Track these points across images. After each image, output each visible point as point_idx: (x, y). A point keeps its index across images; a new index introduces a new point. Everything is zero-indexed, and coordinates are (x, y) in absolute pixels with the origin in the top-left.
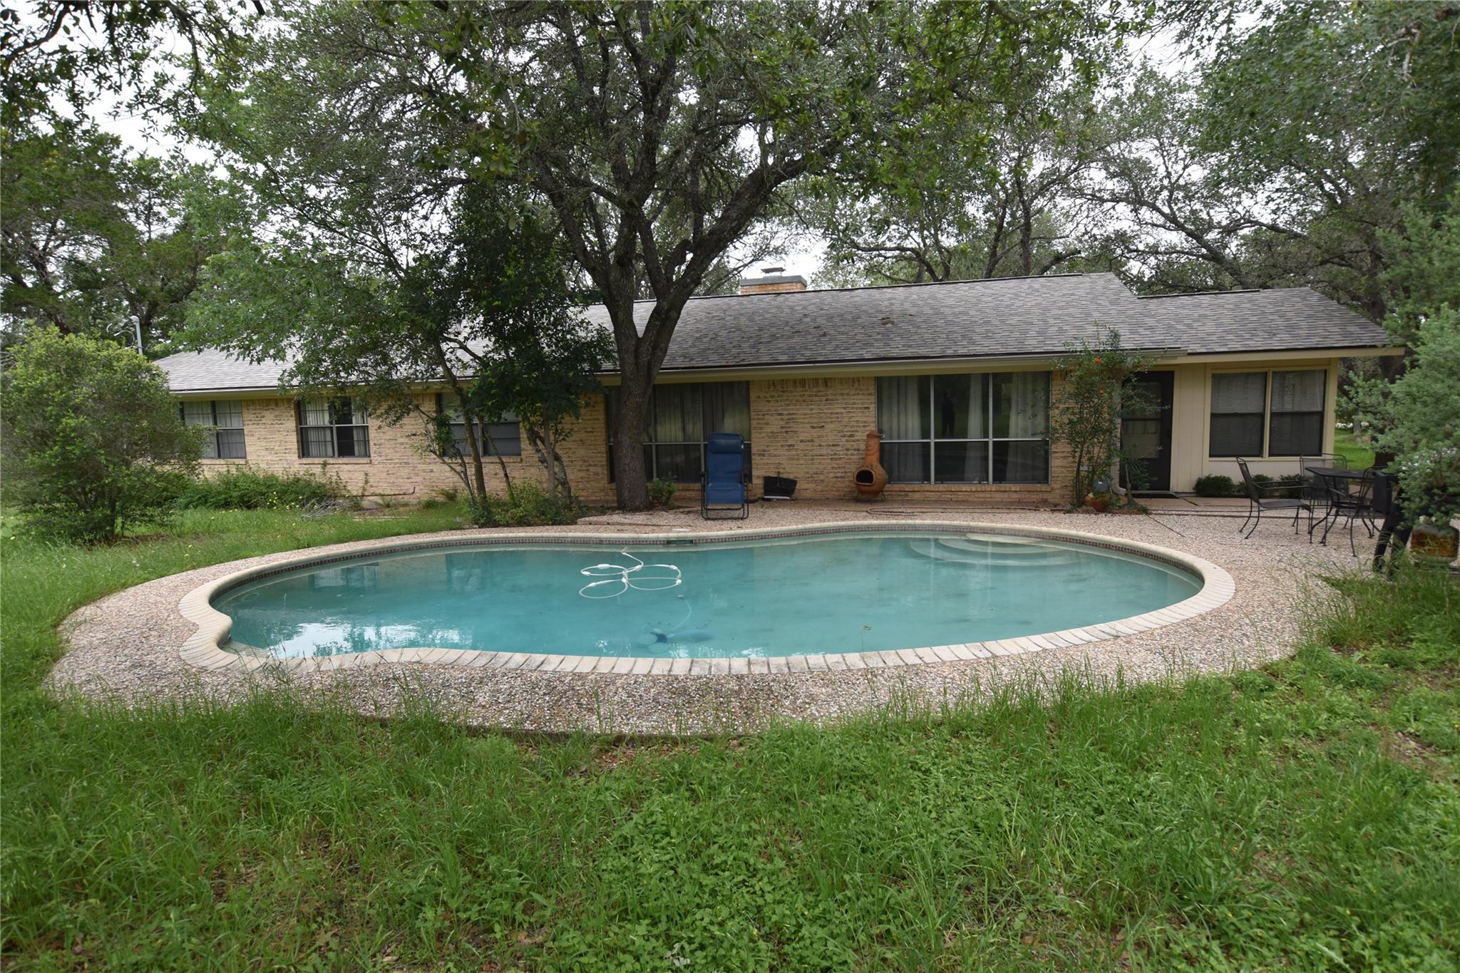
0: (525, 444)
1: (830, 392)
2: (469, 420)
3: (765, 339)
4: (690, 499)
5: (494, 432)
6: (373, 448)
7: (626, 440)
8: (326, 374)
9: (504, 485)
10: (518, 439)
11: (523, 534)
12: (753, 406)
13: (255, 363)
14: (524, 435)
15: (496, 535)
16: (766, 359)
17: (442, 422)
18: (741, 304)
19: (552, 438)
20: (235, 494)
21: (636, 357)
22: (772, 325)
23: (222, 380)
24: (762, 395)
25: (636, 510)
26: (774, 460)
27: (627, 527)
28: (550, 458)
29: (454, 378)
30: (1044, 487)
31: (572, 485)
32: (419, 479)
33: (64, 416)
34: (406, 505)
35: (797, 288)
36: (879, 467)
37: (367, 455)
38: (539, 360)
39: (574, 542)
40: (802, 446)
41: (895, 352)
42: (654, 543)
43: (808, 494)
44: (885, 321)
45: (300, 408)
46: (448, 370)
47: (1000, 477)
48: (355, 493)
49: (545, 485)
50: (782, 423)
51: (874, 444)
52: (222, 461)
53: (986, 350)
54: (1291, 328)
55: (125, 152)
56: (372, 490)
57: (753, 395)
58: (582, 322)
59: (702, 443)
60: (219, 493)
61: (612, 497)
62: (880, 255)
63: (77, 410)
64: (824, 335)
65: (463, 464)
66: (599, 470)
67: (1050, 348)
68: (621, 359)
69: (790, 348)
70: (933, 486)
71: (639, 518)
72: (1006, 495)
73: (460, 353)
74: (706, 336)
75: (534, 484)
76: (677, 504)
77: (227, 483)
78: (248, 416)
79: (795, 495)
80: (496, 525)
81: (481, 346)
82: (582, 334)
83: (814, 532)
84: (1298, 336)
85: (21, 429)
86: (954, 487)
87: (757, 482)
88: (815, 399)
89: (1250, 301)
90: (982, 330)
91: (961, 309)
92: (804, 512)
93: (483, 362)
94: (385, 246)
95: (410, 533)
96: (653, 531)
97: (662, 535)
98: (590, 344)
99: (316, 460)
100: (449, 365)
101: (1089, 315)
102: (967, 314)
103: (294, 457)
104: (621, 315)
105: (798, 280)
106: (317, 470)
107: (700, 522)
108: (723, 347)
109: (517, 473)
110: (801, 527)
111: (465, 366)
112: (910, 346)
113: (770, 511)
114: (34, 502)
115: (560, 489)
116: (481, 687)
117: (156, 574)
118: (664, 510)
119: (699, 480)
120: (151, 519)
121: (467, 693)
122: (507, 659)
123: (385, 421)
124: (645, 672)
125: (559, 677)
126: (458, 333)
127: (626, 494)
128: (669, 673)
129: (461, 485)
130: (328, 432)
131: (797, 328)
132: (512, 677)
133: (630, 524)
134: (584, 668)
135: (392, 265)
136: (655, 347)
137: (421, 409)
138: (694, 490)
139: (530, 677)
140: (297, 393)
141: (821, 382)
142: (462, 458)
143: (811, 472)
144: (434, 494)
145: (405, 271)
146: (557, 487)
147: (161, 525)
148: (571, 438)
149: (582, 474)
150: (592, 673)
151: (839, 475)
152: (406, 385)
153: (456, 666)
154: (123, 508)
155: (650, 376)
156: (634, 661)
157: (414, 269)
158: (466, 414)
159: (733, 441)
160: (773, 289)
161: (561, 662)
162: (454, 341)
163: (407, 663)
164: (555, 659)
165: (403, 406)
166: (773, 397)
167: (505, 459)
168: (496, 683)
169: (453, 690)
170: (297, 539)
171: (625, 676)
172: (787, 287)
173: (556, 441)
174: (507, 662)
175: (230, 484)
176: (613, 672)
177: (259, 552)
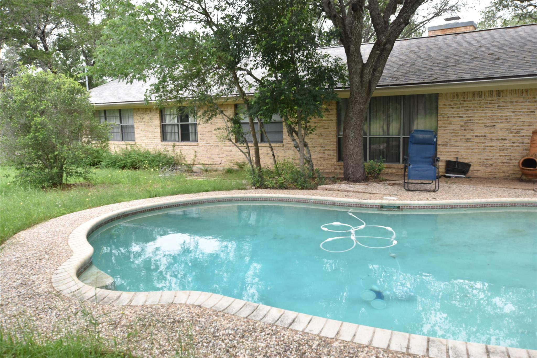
0: (286, 135)
1: (502, 100)
2: (252, 120)
3: (451, 63)
4: (392, 174)
5: (268, 128)
6: (199, 137)
7: (351, 134)
8: (171, 92)
9: (272, 161)
10: (282, 132)
11: (282, 195)
12: (440, 111)
13: (129, 84)
14: (285, 130)
15: (265, 195)
16: (453, 77)
17: (236, 121)
18: (430, 42)
19: (303, 132)
20: (129, 161)
21: (362, 77)
22: (455, 54)
23: (124, 98)
24: (447, 103)
25: (356, 181)
26: (454, 149)
27: (351, 194)
28: (301, 145)
29: (244, 94)
31: (314, 162)
32: (224, 155)
33: (35, 116)
34: (216, 170)
35: (471, 29)
37: (196, 140)
38: (297, 81)
39: (315, 203)
40: (477, 140)
42: (371, 207)
43: (479, 174)
45: (162, 113)
46: (240, 89)
48: (189, 162)
49: (298, 162)
50: (462, 123)
52: (124, 143)
56: (198, 161)
57: (441, 103)
58: (325, 56)
59: (402, 137)
60: (122, 160)
61: (340, 170)
62: (531, 5)
63: (42, 113)
64: (498, 59)
65: (248, 147)
66: (332, 153)
68: (351, 78)
69: (471, 69)
71: (359, 187)
73: (248, 78)
74: (407, 64)
75: (290, 160)
76: (385, 177)
77: (125, 155)
78: (136, 117)
79: (469, 174)
80: (266, 187)
81: (260, 73)
82: (324, 64)
85: (14, 123)
87: (442, 165)
88: (489, 105)
92: (481, 188)
93: (261, 82)
94: (205, 10)
95: (214, 190)
96: (370, 198)
97: (378, 202)
98: (330, 70)
99: (170, 143)
100: (241, 85)
103: (158, 140)
104: (352, 48)
105: (471, 24)
106: (170, 148)
107: (403, 192)
108: (419, 70)
109: (280, 153)
110: (483, 200)
111: (251, 86)
113: (454, 186)
114: (22, 163)
115: (306, 165)
116: (243, 342)
117: (69, 210)
118: (376, 182)
119: (398, 161)
120: (80, 175)
121: (231, 348)
122: (265, 313)
123: (204, 120)
124: (385, 346)
125: (308, 341)
126: (246, 65)
127: (350, 170)
128: (407, 352)
129: (247, 161)
130: (176, 127)
131: (475, 55)
132: (268, 334)
133: (353, 192)
134: (329, 333)
135: (209, 23)
136: (374, 70)
137: (224, 113)
138: (398, 168)
139: (283, 337)
140: (156, 104)
141: (494, 93)
142: (247, 144)
143: (483, 158)
144: (232, 165)
145: (217, 26)
146: (305, 164)
147: (85, 178)
148: (316, 132)
149: (321, 155)
150: (337, 340)
151: (505, 161)
152: (216, 99)
153: (226, 315)
154: (66, 168)
155: (369, 90)
156: (372, 332)
157: (221, 25)
158: (250, 116)
159: (428, 136)
160: (453, 31)
161: (309, 323)
162: (244, 70)
163: (191, 306)
164: (304, 318)
165: (213, 111)
166: (456, 104)
167: (273, 145)
168: (255, 340)
169: (220, 342)
170: (149, 192)
171: (366, 349)
172: (463, 30)
173: (306, 134)
174: (265, 316)
175: (127, 155)
176: (355, 341)
177: (128, 199)
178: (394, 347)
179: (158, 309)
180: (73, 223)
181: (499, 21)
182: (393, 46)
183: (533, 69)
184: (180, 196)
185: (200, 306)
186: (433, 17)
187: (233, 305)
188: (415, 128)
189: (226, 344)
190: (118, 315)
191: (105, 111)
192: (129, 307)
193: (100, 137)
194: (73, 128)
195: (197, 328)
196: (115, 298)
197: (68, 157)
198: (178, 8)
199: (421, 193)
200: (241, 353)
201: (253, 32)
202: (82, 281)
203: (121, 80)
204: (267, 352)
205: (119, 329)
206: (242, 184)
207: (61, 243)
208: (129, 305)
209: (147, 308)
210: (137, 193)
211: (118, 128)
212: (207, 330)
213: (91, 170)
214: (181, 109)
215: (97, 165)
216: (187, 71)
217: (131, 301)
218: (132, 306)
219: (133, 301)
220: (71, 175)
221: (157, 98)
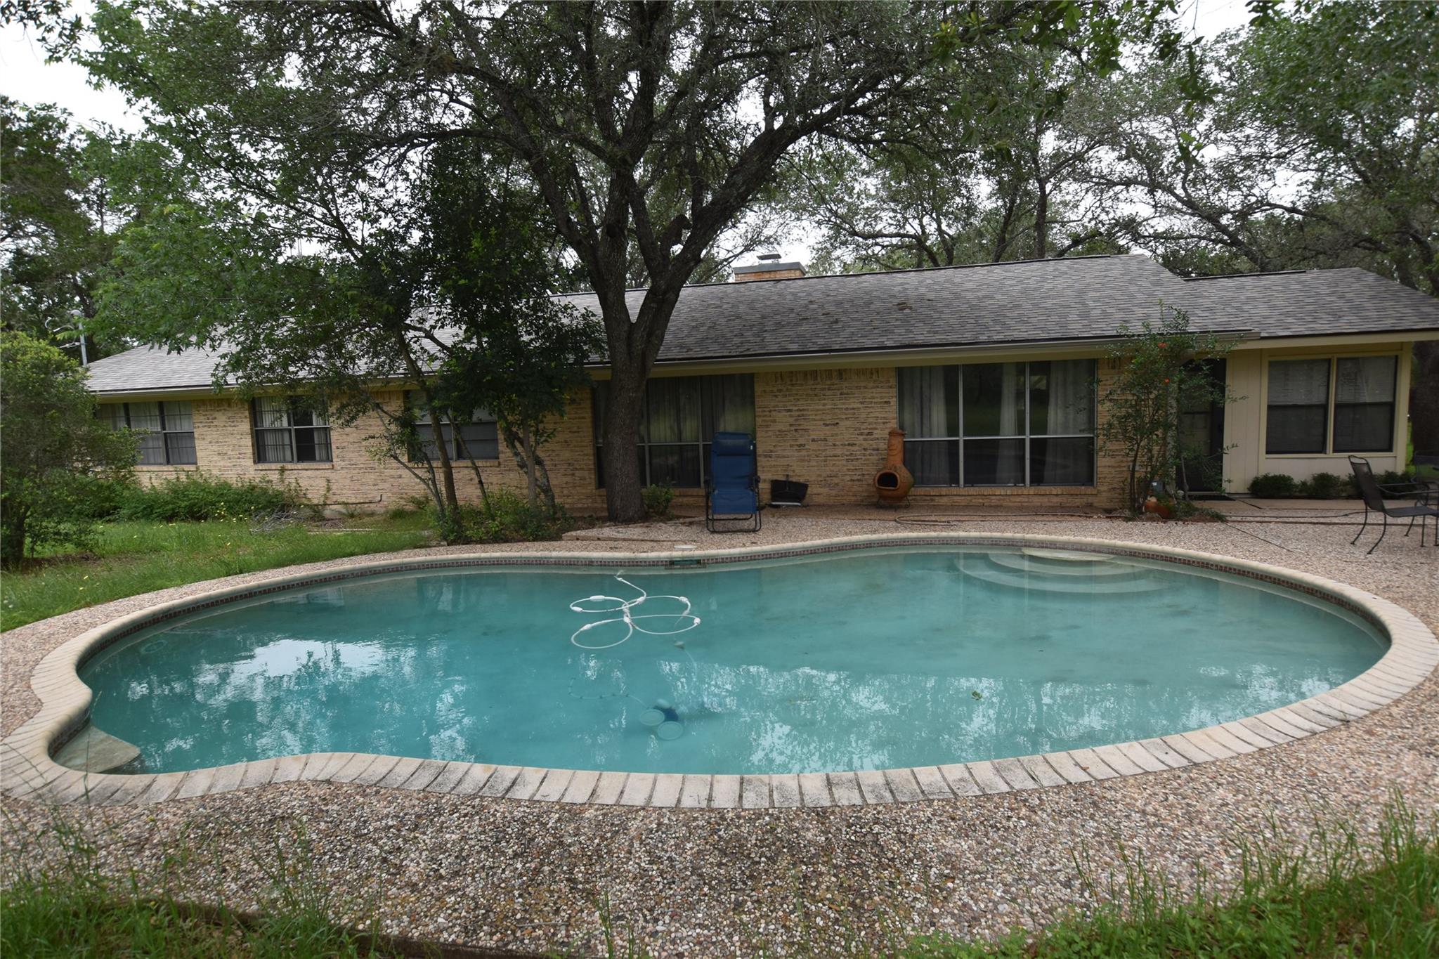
0: (502, 446)
1: (846, 384)
2: (437, 420)
3: (770, 325)
4: (688, 506)
5: (468, 433)
6: (335, 452)
7: (617, 441)
8: (271, 369)
9: (478, 492)
10: (496, 441)
11: (498, 554)
12: (758, 402)
13: (174, 353)
14: (501, 436)
15: (466, 556)
16: (774, 348)
17: (406, 422)
18: (739, 291)
19: (532, 439)
20: (183, 504)
21: (629, 345)
22: (776, 312)
23: (169, 379)
24: (768, 389)
25: (629, 521)
26: (783, 462)
27: (620, 544)
28: (530, 462)
29: (419, 372)
30: (1090, 490)
31: (556, 491)
32: (386, 486)
34: (372, 514)
35: (797, 274)
36: (904, 469)
37: (329, 459)
38: (519, 350)
39: (559, 563)
40: (813, 446)
41: (920, 339)
42: (655, 564)
43: (820, 500)
44: (902, 306)
45: (253, 404)
46: (412, 363)
47: (1037, 480)
48: (315, 502)
49: (525, 492)
50: (791, 420)
51: (897, 442)
52: (171, 468)
53: (1025, 336)
54: (1357, 310)
55: (72, 137)
56: (335, 498)
57: (758, 389)
58: (566, 307)
59: (701, 444)
60: (167, 503)
61: (601, 504)
62: (877, 244)
64: (836, 322)
65: (431, 470)
66: (586, 474)
67: (1099, 332)
68: (612, 348)
69: (799, 336)
70: (962, 489)
71: (634, 531)
72: (1045, 499)
73: (428, 344)
74: (703, 325)
75: (512, 490)
76: (676, 512)
77: (175, 492)
78: (198, 417)
79: (807, 500)
80: (468, 541)
81: (449, 334)
82: (566, 321)
83: (841, 548)
84: (1367, 318)
86: (986, 490)
87: (764, 487)
88: (828, 392)
89: (1299, 283)
90: (1015, 314)
91: (983, 293)
92: (824, 523)
93: (453, 352)
94: (337, 219)
96: (652, 549)
97: (664, 554)
98: (575, 332)
99: (273, 466)
100: (413, 356)
101: (1132, 297)
102: (993, 298)
103: (249, 462)
104: (611, 296)
105: (796, 266)
106: (274, 476)
107: (706, 536)
108: (723, 336)
109: (494, 479)
110: (826, 541)
111: (433, 358)
112: (936, 332)
113: (784, 522)
115: (542, 496)
116: (416, 838)
117: (37, 615)
118: (662, 521)
119: (699, 485)
120: (68, 537)
121: (390, 853)
122: (460, 775)
123: (340, 422)
124: (672, 803)
125: (539, 816)
126: (422, 320)
127: (618, 503)
128: (709, 806)
129: (431, 496)
130: (286, 435)
131: (804, 316)
132: (465, 815)
133: (624, 540)
134: (578, 795)
135: (346, 242)
136: (650, 335)
137: (385, 409)
138: (698, 496)
139: (494, 815)
140: (240, 392)
141: (834, 374)
142: (429, 463)
143: (824, 474)
144: (403, 502)
145: (361, 249)
146: (538, 496)
147: (79, 544)
148: (555, 440)
149: (566, 479)
150: (591, 805)
151: (855, 478)
152: (364, 382)
153: (383, 791)
154: (30, 526)
155: (644, 368)
156: (651, 781)
157: (371, 246)
158: (433, 411)
159: (740, 442)
160: (772, 276)
161: (542, 783)
162: (420, 329)
163: (309, 784)
164: (533, 775)
165: (358, 404)
166: (780, 391)
167: (479, 463)
168: (440, 830)
169: (370, 845)
170: (227, 564)
171: (642, 813)
172: (785, 275)
173: (537, 443)
174: (460, 782)
175: (177, 491)
176: (622, 803)
177: (179, 582)
178: (687, 802)
179: (239, 798)
180: (45, 641)
181: (837, 263)
182: (678, 295)
183: (884, 339)
184: (293, 567)
185: (329, 782)
186: (742, 253)
187: (397, 769)
188: (721, 429)
189: (381, 848)
190: (146, 823)
191: (126, 406)
192: (171, 804)
193: (115, 459)
194: (48, 441)
195: (323, 826)
196: (140, 789)
197: (35, 503)
198: (282, 213)
199: (735, 536)
200: (412, 860)
201: (432, 262)
202: (63, 765)
203: (157, 346)
204: (462, 849)
205: (147, 853)
206: (422, 538)
207: (12, 687)
208: (173, 800)
209: (214, 800)
210: (199, 569)
211: (158, 439)
212: (342, 827)
213: (93, 527)
214: (294, 401)
215: (109, 514)
216: (304, 328)
217: (177, 790)
218: (179, 801)
219: (182, 792)
220: (44, 540)
221: (240, 381)
